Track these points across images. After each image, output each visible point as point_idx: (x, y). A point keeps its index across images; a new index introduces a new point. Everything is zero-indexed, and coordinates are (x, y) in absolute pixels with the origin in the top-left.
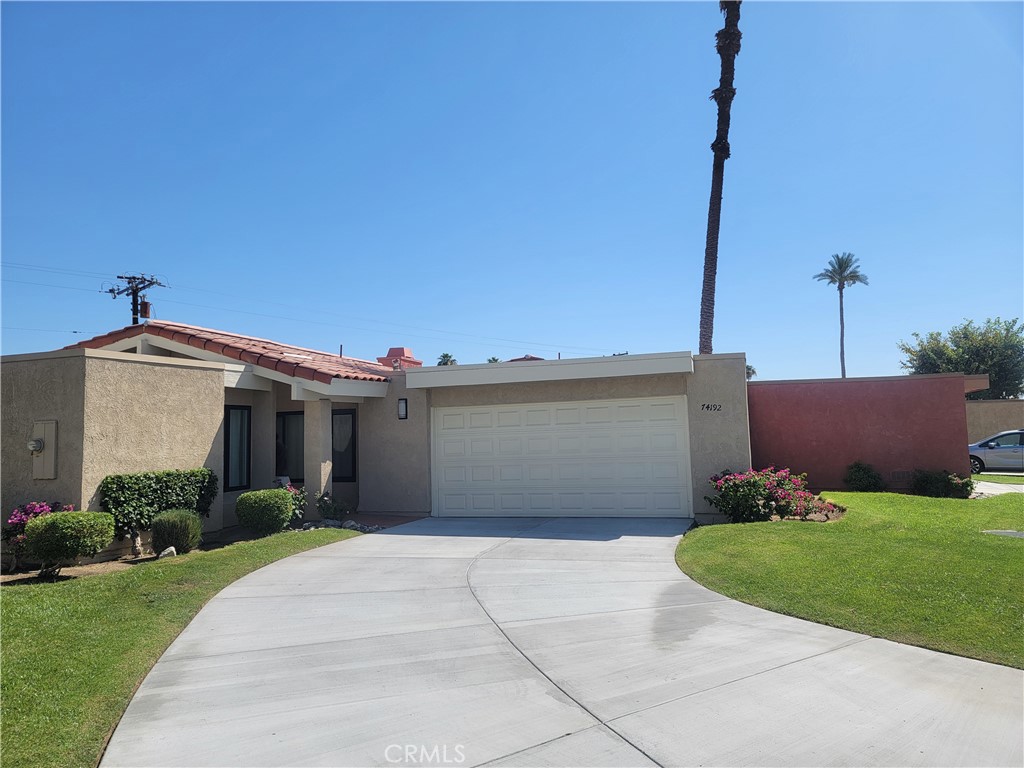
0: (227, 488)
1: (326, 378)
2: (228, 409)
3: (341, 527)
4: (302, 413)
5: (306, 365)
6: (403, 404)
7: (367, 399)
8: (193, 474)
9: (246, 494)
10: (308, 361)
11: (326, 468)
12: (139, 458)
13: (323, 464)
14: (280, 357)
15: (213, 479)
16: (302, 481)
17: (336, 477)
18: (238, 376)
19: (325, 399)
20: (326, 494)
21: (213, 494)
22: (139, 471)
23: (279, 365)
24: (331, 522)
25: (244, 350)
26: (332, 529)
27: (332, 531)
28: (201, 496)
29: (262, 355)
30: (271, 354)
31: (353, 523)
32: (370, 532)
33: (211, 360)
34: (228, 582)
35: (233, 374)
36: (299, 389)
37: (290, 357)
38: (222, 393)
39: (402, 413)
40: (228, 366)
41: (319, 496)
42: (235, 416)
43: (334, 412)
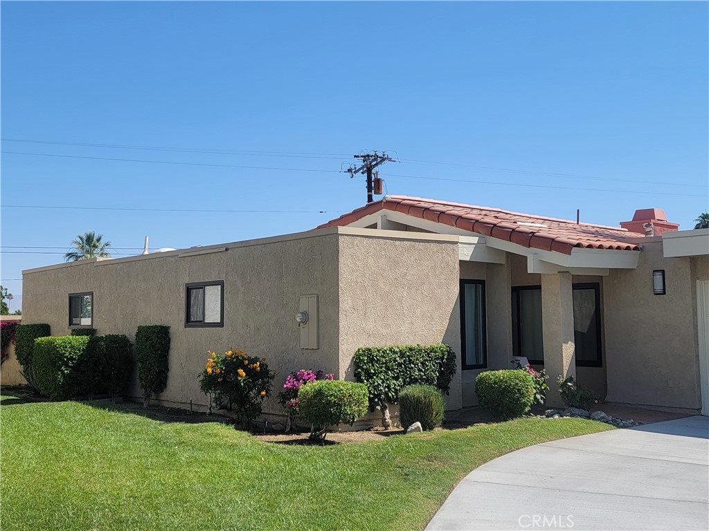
0: (465, 367)
1: (565, 247)
2: (463, 283)
3: (589, 418)
4: (539, 287)
5: (542, 234)
6: (659, 277)
7: (614, 272)
8: (433, 350)
9: (485, 373)
10: (543, 230)
11: (569, 350)
12: (384, 332)
13: (564, 345)
14: (513, 226)
15: (451, 356)
16: (542, 363)
17: (580, 361)
18: (472, 248)
19: (564, 272)
20: (570, 379)
21: (452, 372)
22: (385, 344)
23: (513, 235)
24: (577, 411)
25: (477, 221)
26: (579, 419)
27: (579, 422)
28: (441, 373)
29: (495, 225)
30: (504, 224)
31: (603, 414)
32: (624, 427)
33: (445, 233)
34: (477, 465)
35: (467, 246)
36: (536, 261)
37: (525, 226)
38: (457, 266)
39: (659, 287)
40: (462, 239)
41: (561, 380)
42: (469, 289)
43: (575, 287)
